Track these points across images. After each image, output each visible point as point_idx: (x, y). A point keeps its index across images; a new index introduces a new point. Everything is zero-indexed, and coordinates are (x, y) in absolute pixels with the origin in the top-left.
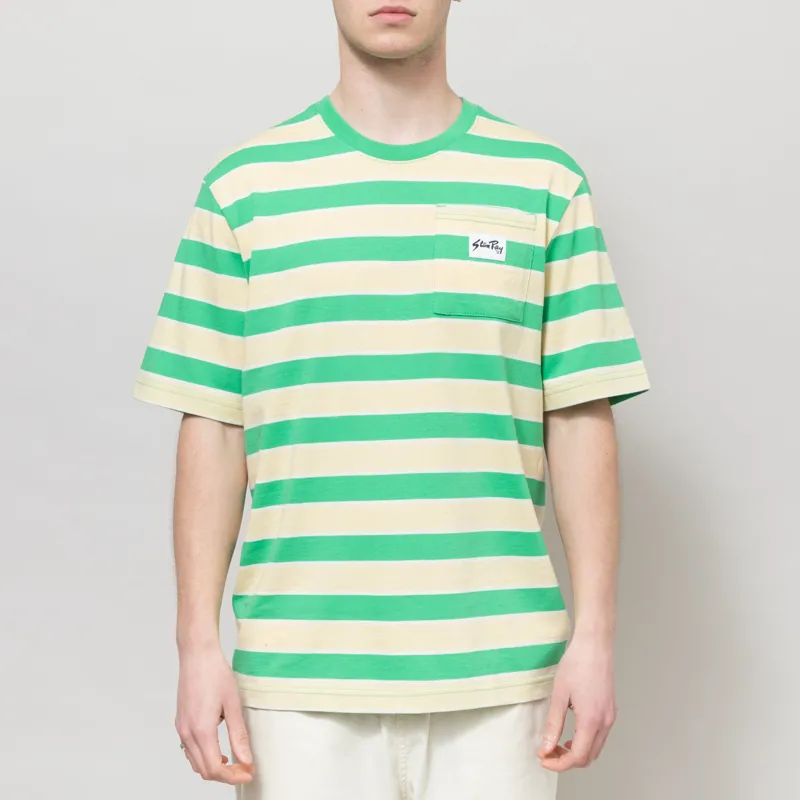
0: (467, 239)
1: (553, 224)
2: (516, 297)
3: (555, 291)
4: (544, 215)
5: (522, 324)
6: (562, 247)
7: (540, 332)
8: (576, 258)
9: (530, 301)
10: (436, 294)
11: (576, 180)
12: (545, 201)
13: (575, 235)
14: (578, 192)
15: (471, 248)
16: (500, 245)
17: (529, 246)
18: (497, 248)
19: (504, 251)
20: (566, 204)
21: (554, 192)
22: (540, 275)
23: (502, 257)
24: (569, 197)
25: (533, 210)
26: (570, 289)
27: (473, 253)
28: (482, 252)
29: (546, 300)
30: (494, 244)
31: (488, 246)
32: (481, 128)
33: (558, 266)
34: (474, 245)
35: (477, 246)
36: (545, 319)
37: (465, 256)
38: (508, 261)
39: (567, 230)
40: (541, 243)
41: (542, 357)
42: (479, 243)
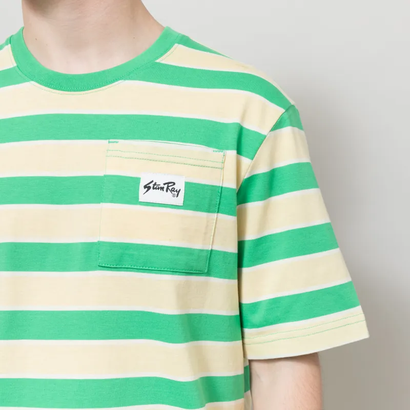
0: (137, 180)
1: (246, 162)
2: (198, 245)
3: (250, 235)
4: (235, 152)
5: (208, 274)
6: (258, 188)
7: (236, 281)
8: (275, 199)
9: (217, 247)
10: (99, 243)
11: (276, 111)
12: (235, 136)
13: (272, 175)
14: (278, 125)
15: (142, 190)
16: (176, 187)
17: (213, 188)
18: (173, 190)
19: (182, 194)
20: (260, 139)
21: (246, 125)
22: (231, 220)
23: (180, 200)
24: (265, 131)
25: (221, 147)
26: (266, 233)
27: (143, 196)
28: (154, 196)
29: (241, 245)
30: (169, 186)
31: (162, 189)
32: (177, 57)
33: (253, 208)
34: (145, 187)
35: (149, 188)
36: (240, 265)
37: (134, 200)
38: (185, 206)
39: (263, 169)
40: (230, 183)
41: (240, 305)
42: (151, 185)
